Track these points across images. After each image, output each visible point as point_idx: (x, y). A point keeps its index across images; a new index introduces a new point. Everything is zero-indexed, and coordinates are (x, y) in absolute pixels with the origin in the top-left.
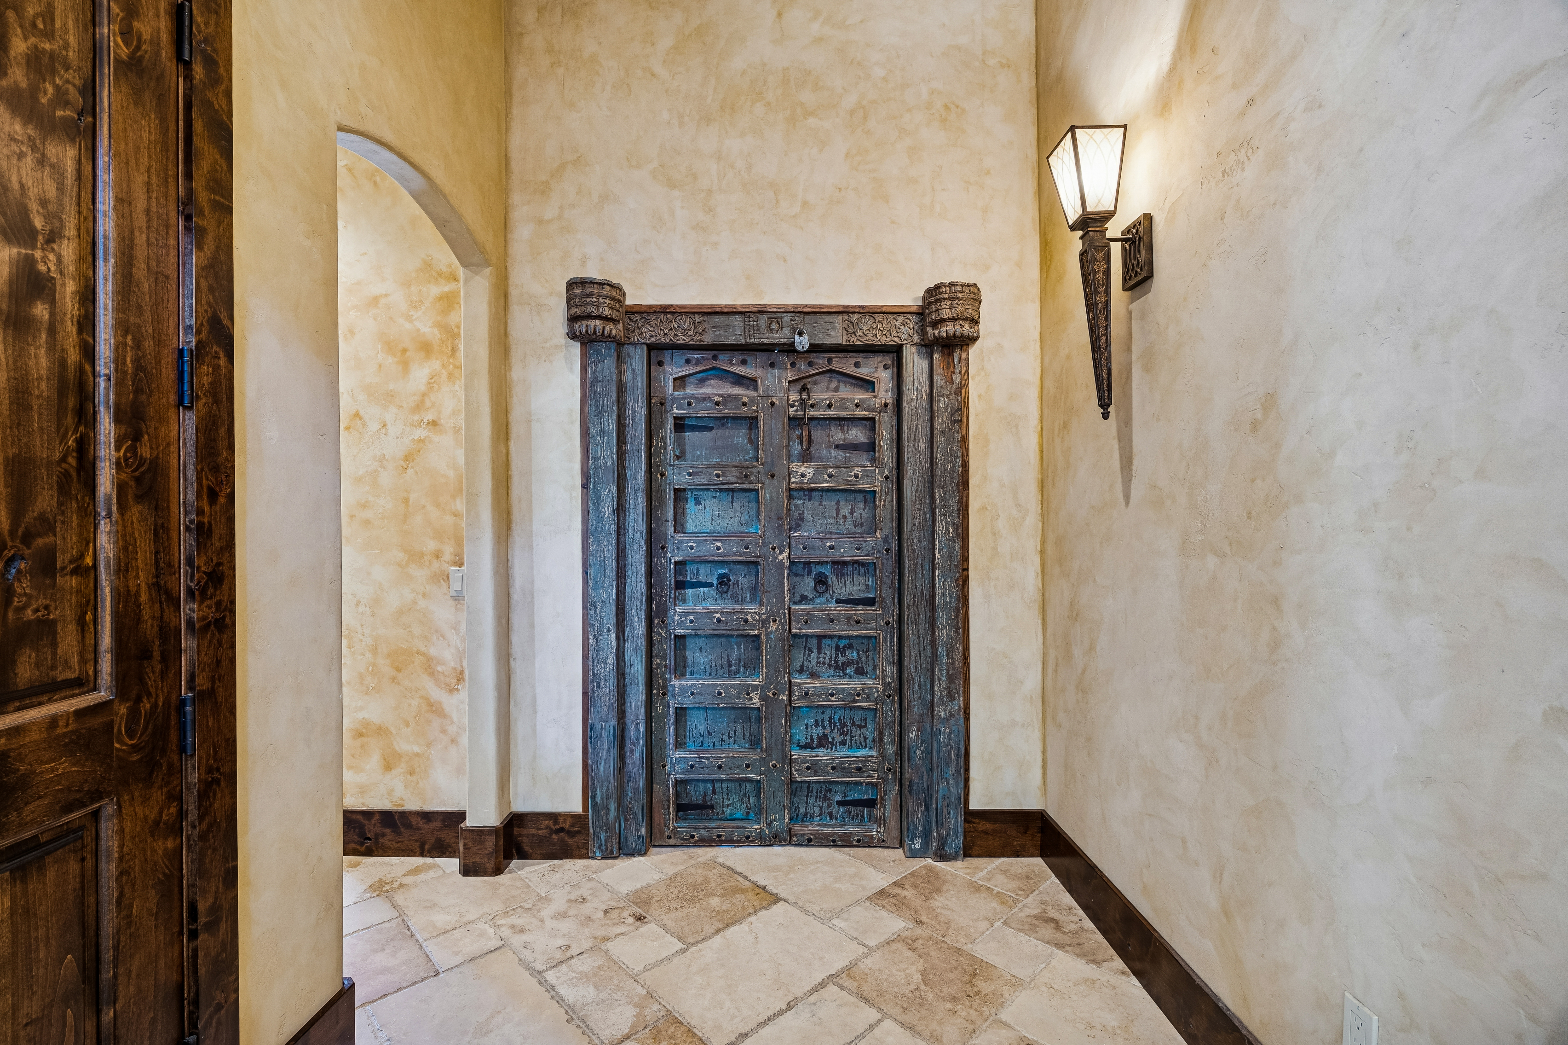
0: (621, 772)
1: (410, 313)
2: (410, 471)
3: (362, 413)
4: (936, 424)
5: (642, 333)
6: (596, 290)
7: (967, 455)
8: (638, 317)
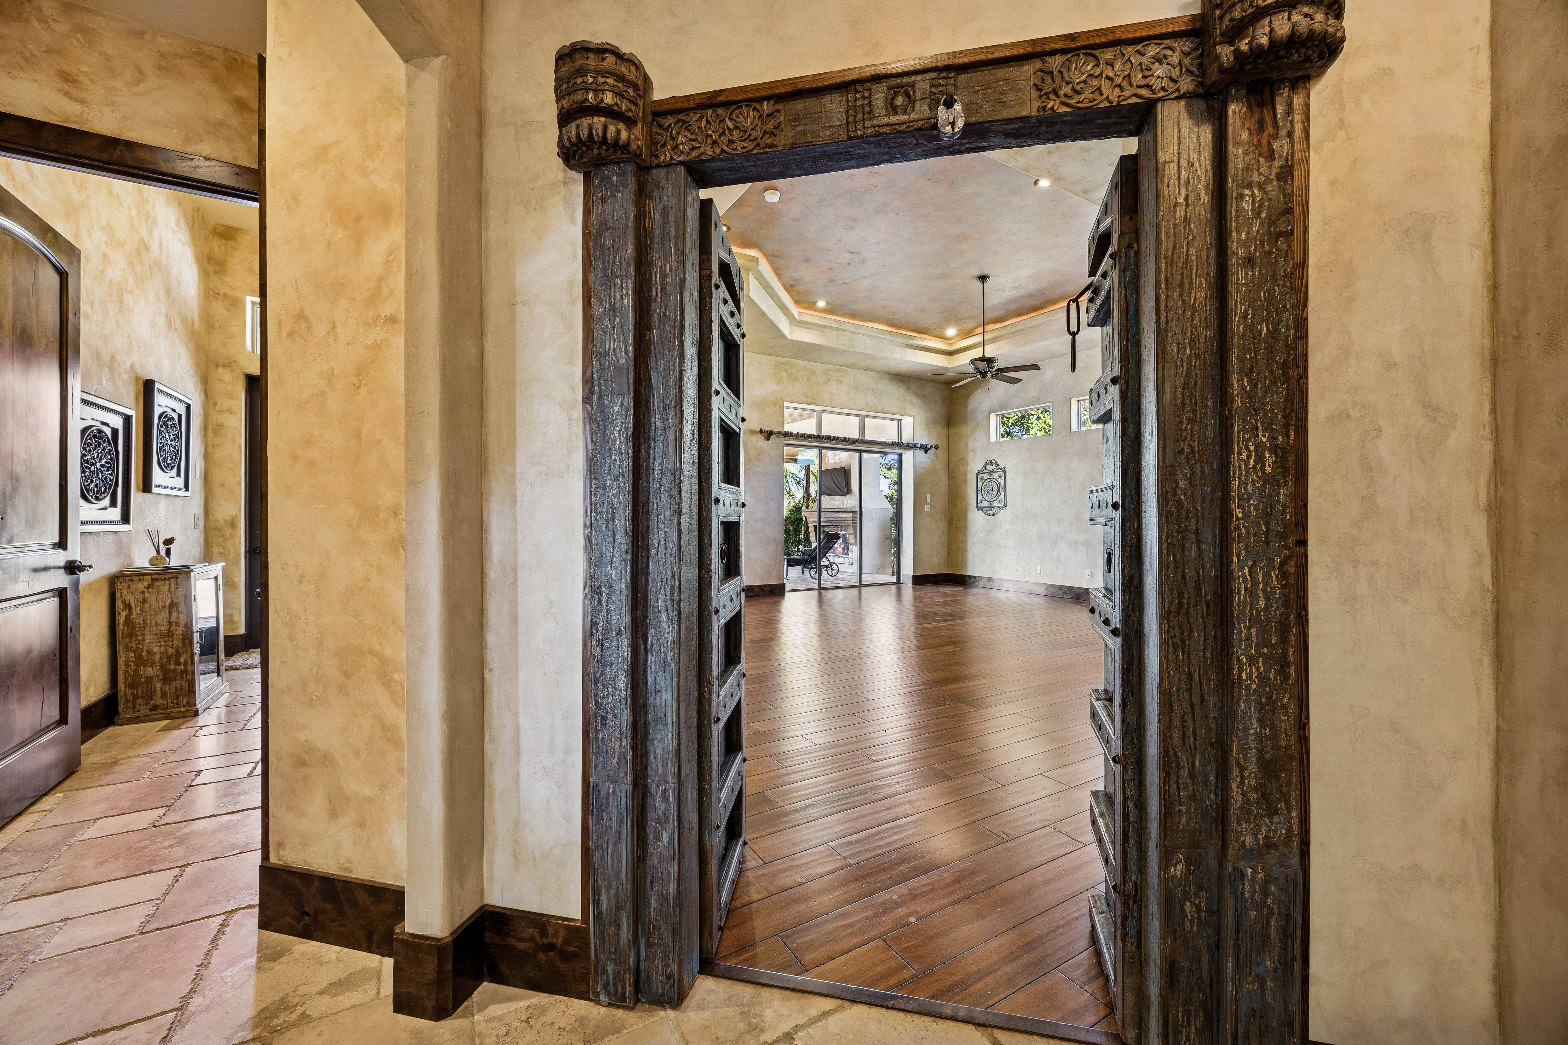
0: (641, 866)
1: (365, 164)
2: (363, 391)
3: (307, 312)
4: (1233, 245)
5: (678, 145)
6: (592, 61)
7: (1305, 305)
8: (671, 120)
